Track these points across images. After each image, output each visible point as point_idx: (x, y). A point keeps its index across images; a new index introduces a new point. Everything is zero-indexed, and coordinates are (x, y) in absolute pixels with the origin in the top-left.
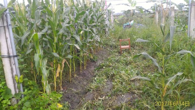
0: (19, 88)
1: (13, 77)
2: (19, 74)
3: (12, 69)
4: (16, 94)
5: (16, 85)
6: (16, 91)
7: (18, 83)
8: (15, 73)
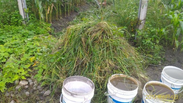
0: (26, 16)
1: (23, 9)
2: (26, 8)
3: (22, 4)
4: (25, 19)
5: (25, 14)
6: (25, 17)
7: (26, 13)
8: (24, 7)
